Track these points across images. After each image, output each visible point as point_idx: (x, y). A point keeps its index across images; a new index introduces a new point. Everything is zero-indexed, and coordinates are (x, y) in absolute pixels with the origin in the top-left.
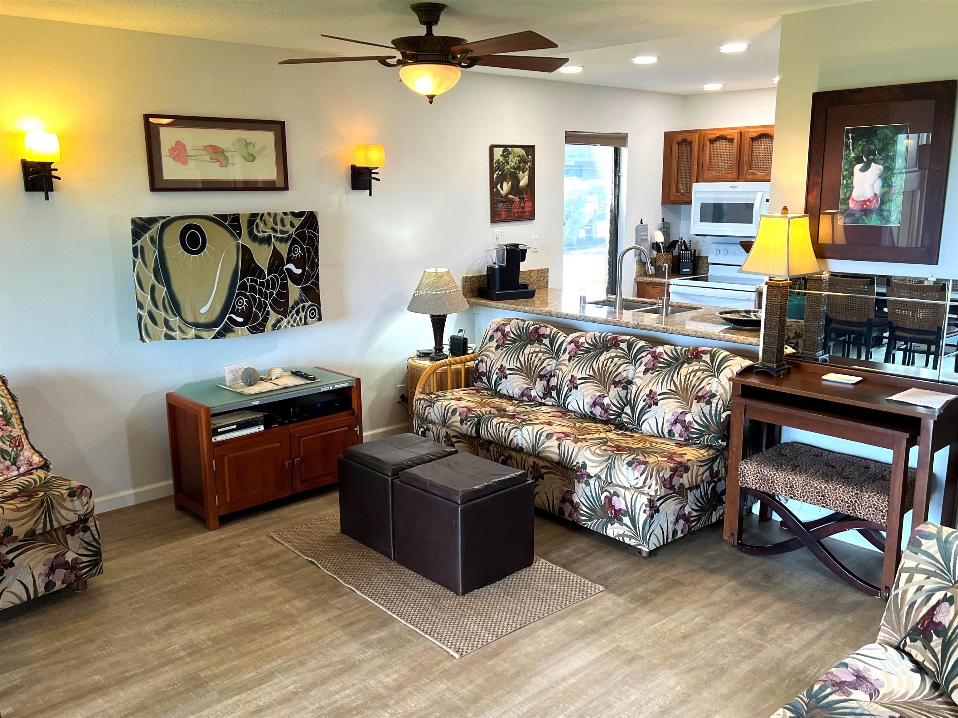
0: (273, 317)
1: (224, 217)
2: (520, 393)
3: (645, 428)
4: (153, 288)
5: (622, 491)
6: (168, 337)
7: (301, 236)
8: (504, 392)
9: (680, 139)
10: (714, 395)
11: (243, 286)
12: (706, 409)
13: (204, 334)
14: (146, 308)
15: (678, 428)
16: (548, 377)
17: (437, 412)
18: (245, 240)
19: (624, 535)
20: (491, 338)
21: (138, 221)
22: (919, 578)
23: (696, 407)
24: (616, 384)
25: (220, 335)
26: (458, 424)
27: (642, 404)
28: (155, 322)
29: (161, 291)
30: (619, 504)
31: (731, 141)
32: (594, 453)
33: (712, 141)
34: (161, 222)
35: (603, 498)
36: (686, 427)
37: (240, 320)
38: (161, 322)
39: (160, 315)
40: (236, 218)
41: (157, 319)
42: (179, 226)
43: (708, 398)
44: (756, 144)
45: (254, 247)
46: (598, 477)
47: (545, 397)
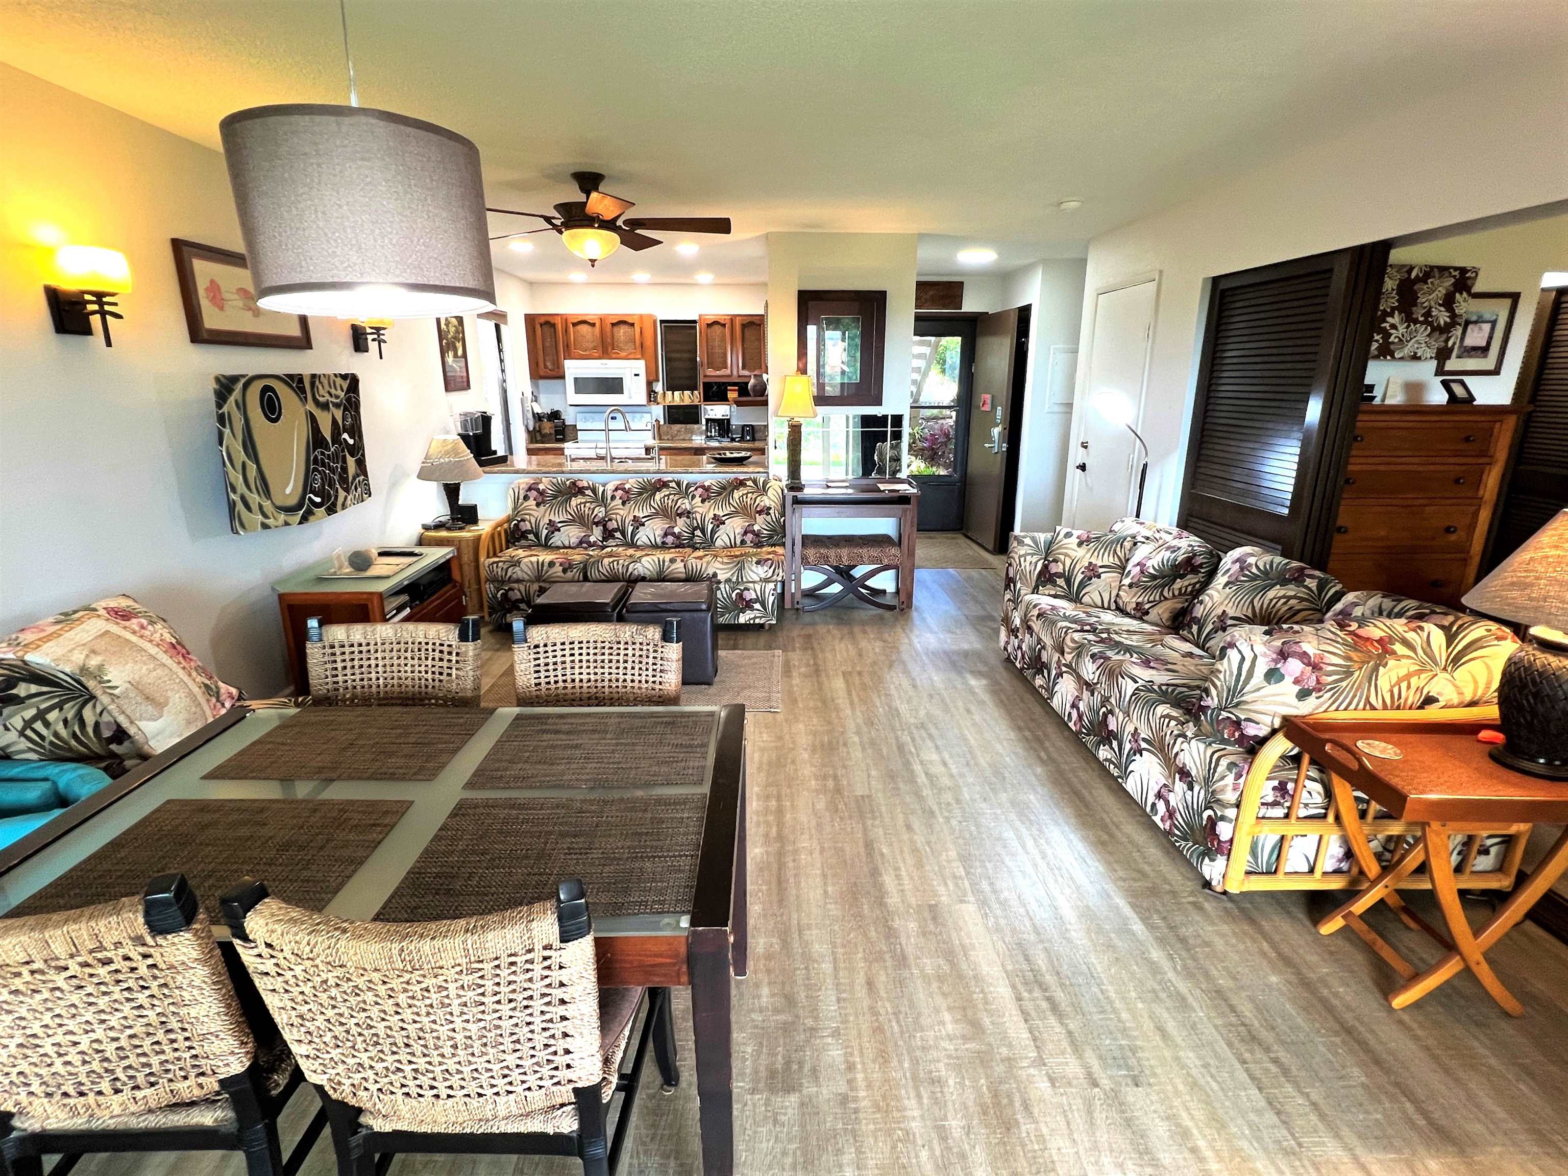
0: (342, 495)
1: (291, 376)
2: (577, 541)
3: (719, 543)
4: (244, 465)
5: (751, 585)
6: (265, 526)
7: (348, 400)
8: (559, 544)
9: (542, 320)
10: (770, 508)
11: (316, 461)
12: (768, 518)
13: (290, 519)
14: (239, 491)
15: (750, 536)
16: (603, 523)
17: (526, 569)
18: (311, 406)
19: (755, 618)
20: (526, 498)
21: (222, 379)
22: (1029, 558)
23: (760, 519)
24: (680, 515)
25: (304, 519)
26: (561, 574)
27: (710, 527)
28: (249, 509)
29: (252, 468)
30: (750, 595)
31: (593, 325)
32: (723, 563)
33: (574, 325)
34: (243, 381)
35: (734, 595)
36: (757, 534)
37: (318, 500)
38: (255, 507)
39: (254, 498)
40: (300, 379)
41: (252, 506)
42: (256, 387)
43: (766, 511)
44: (616, 329)
45: (319, 414)
46: (728, 581)
47: (605, 539)
